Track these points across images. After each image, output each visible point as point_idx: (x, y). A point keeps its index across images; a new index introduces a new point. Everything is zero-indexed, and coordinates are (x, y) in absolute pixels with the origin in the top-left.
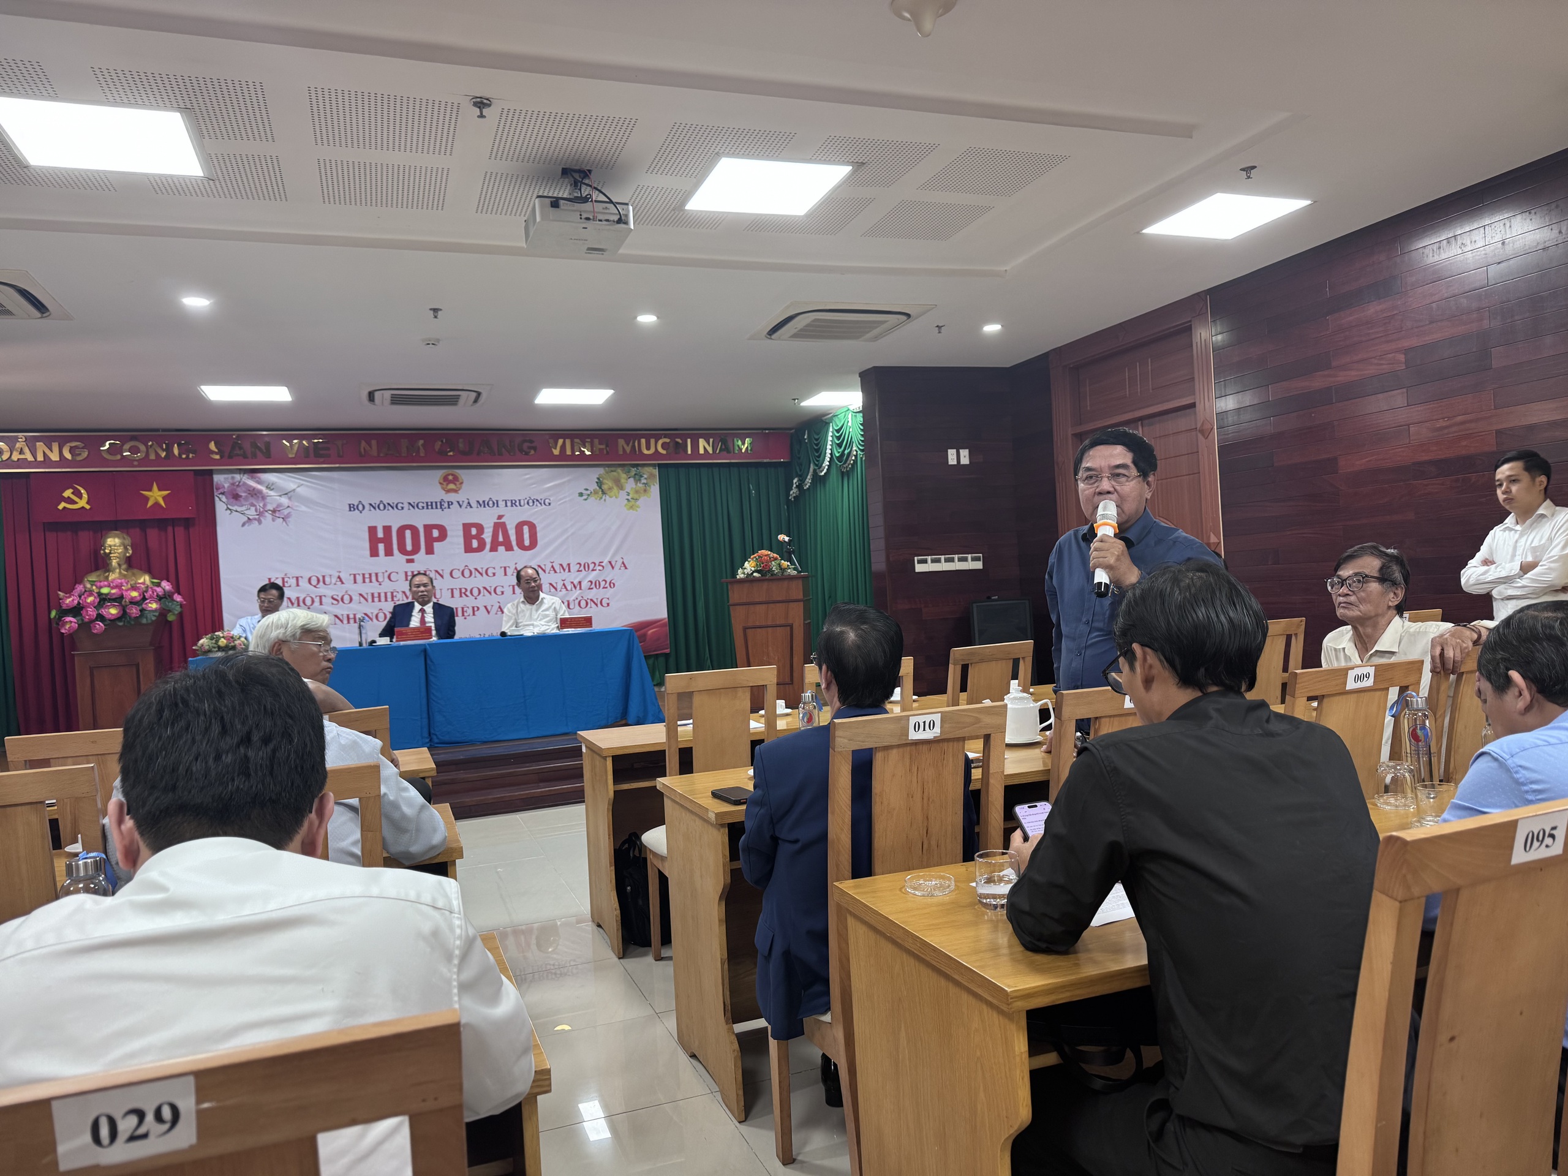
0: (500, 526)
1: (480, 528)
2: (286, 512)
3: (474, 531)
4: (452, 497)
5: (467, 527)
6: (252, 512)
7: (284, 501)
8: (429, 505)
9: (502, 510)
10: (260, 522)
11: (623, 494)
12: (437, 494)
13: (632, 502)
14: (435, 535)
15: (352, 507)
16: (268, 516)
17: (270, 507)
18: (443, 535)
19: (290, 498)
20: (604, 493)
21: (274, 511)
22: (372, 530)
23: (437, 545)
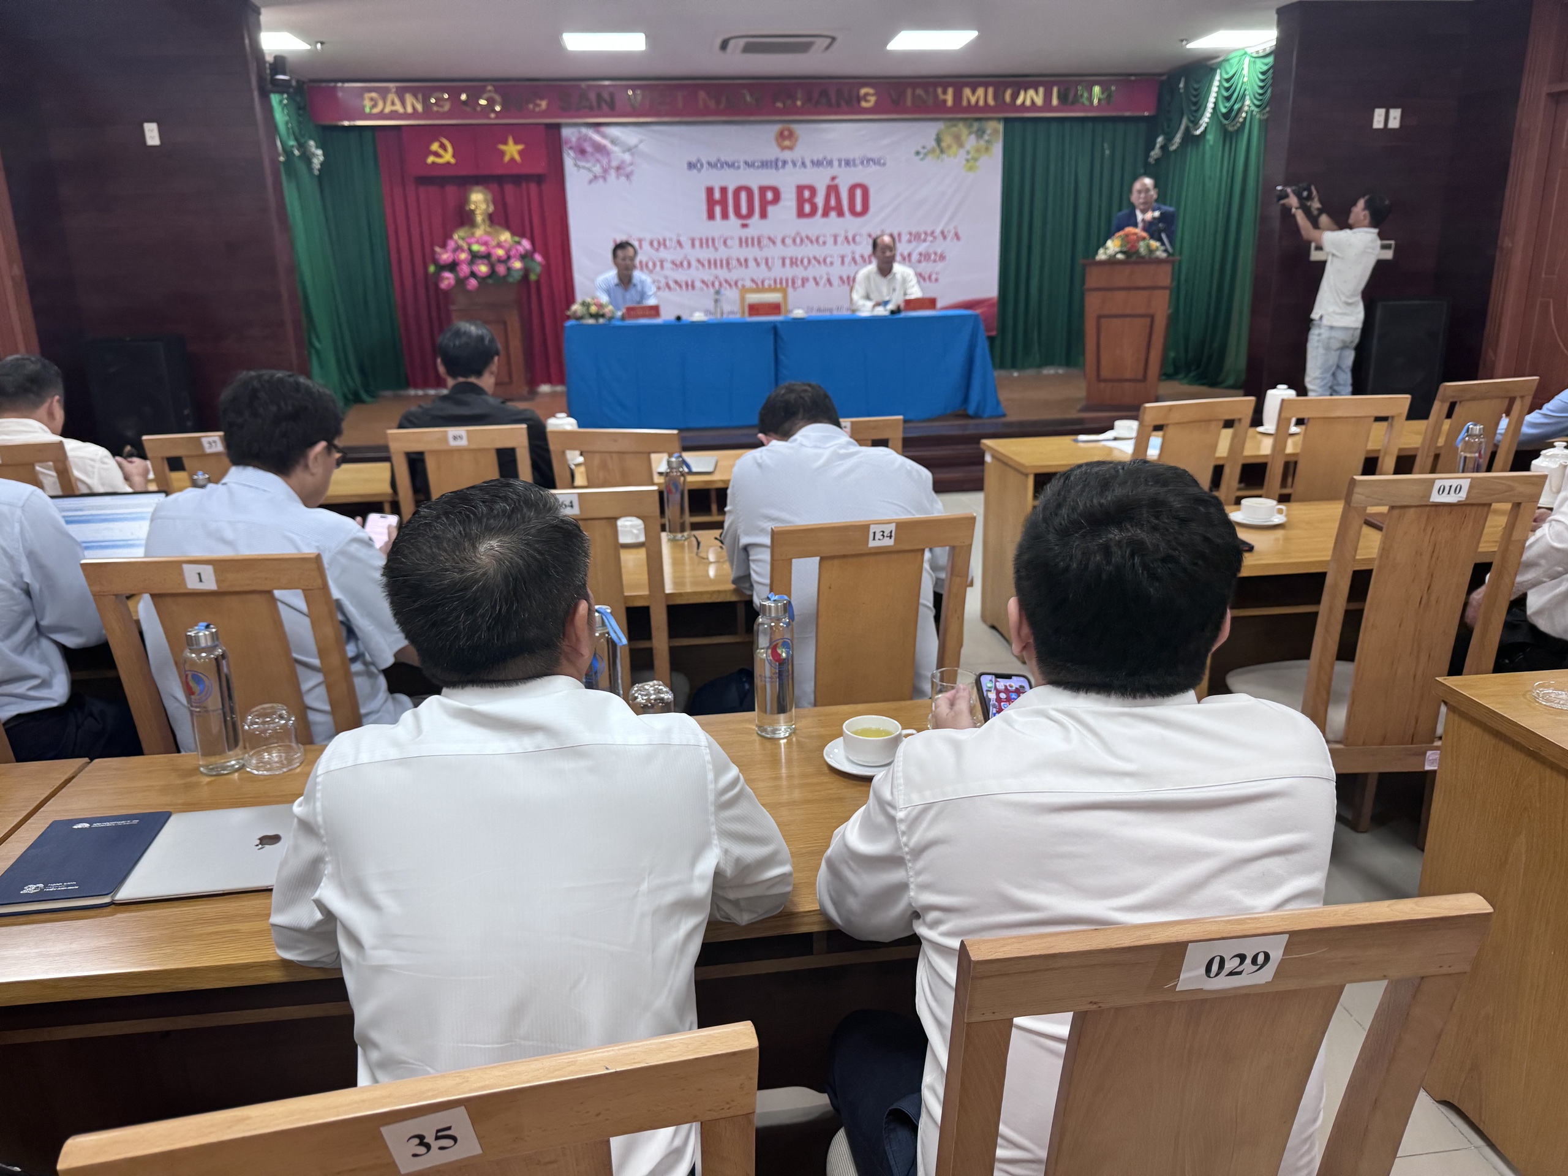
0: (833, 189)
1: (813, 190)
2: (629, 169)
3: (807, 194)
4: (787, 155)
5: (800, 189)
6: (597, 169)
7: (627, 157)
8: (765, 165)
9: (835, 170)
10: (605, 179)
11: (962, 152)
12: (772, 152)
13: (971, 162)
14: (770, 197)
15: (691, 166)
16: (613, 173)
17: (614, 164)
18: (777, 198)
19: (632, 155)
20: (942, 151)
21: (618, 168)
22: (710, 191)
23: (771, 209)
